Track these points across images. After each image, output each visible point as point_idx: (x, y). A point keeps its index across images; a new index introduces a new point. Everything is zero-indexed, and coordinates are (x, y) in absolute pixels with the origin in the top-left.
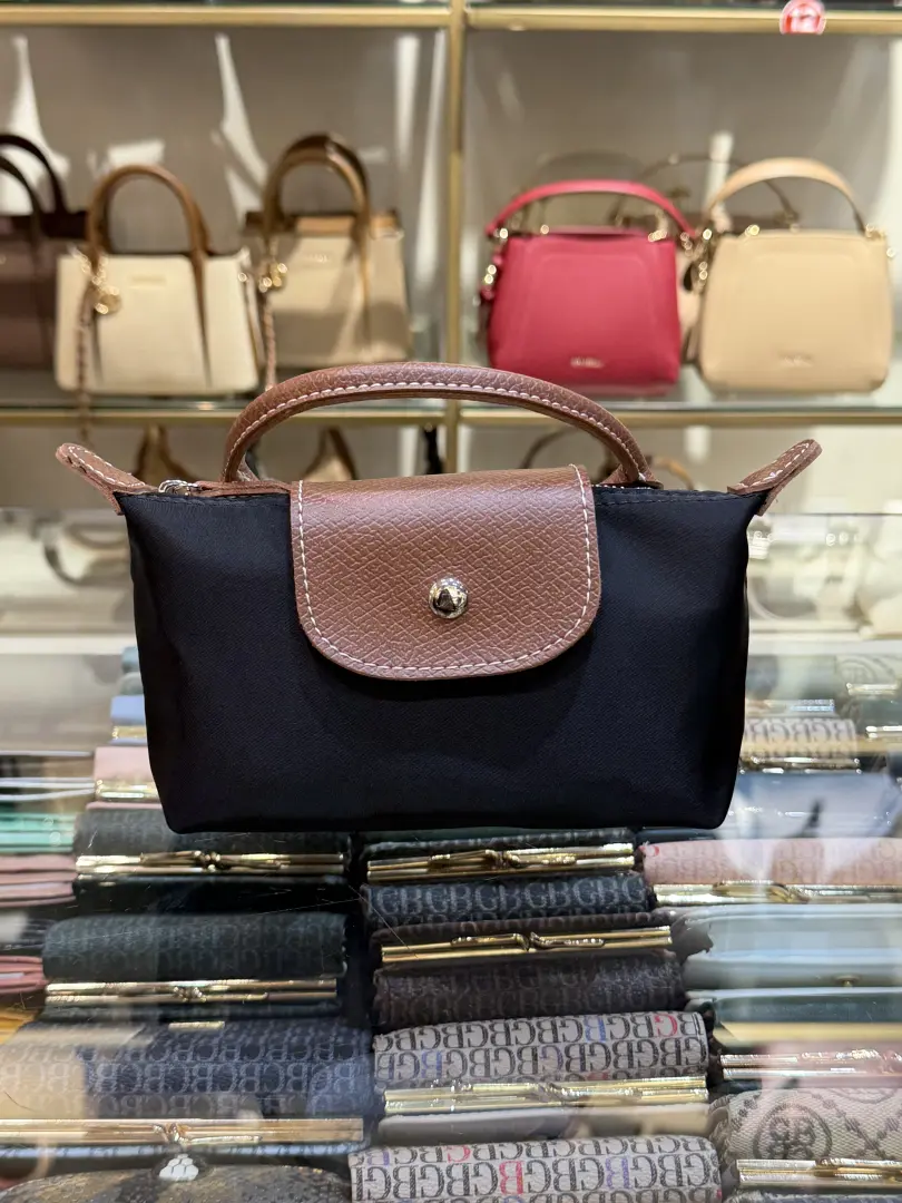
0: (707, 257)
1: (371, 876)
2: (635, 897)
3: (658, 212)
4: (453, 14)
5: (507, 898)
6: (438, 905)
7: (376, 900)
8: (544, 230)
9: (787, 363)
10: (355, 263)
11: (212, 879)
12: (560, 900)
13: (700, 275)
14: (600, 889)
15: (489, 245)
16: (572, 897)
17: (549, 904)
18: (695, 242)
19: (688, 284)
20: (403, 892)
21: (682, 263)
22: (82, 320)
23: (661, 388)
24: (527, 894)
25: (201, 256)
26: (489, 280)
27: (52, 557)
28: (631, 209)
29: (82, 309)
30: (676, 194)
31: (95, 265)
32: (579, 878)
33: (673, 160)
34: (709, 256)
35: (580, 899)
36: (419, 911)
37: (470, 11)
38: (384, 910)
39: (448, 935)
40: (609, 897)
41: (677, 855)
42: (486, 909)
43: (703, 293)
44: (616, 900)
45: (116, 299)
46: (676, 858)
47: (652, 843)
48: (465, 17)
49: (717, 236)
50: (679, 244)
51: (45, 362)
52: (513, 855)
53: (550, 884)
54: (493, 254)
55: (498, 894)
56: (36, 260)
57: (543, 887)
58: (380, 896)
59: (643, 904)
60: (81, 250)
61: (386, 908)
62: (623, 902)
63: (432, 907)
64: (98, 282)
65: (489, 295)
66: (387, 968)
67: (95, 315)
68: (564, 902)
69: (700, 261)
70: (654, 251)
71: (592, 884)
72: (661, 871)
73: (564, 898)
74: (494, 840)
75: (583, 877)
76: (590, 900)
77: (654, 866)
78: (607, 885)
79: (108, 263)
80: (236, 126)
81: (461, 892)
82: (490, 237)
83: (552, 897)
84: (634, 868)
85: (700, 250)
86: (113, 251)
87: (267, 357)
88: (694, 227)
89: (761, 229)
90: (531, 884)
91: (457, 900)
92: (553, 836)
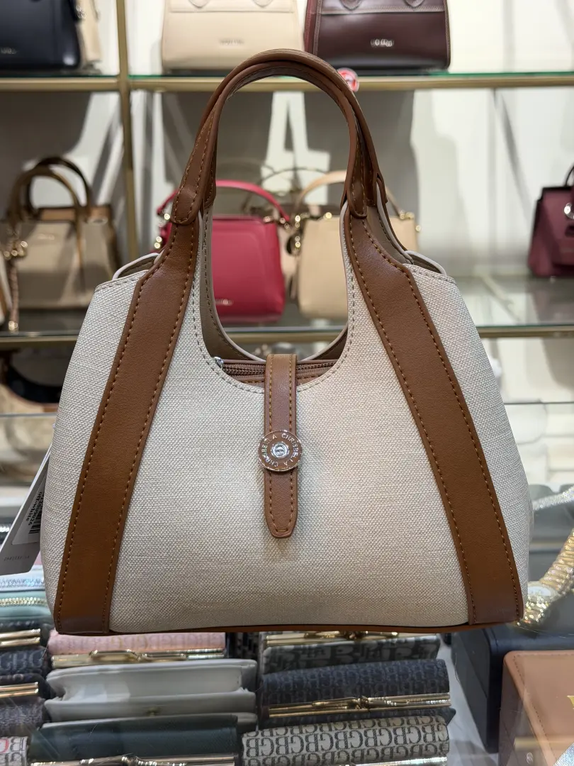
0: (299, 234)
2: (37, 664)
10: (73, 240)
13: (296, 245)
14: (15, 659)
18: (291, 223)
19: (289, 249)
23: (272, 318)
34: (301, 231)
40: (19, 666)
43: (298, 256)
44: (24, 666)
50: (280, 224)
59: (41, 668)
62: (29, 666)
69: (296, 235)
70: (262, 228)
75: (4, 653)
76: (7, 666)
77: (54, 644)
78: (20, 657)
85: (295, 229)
87: (13, 302)
88: (290, 215)
89: (333, 214)
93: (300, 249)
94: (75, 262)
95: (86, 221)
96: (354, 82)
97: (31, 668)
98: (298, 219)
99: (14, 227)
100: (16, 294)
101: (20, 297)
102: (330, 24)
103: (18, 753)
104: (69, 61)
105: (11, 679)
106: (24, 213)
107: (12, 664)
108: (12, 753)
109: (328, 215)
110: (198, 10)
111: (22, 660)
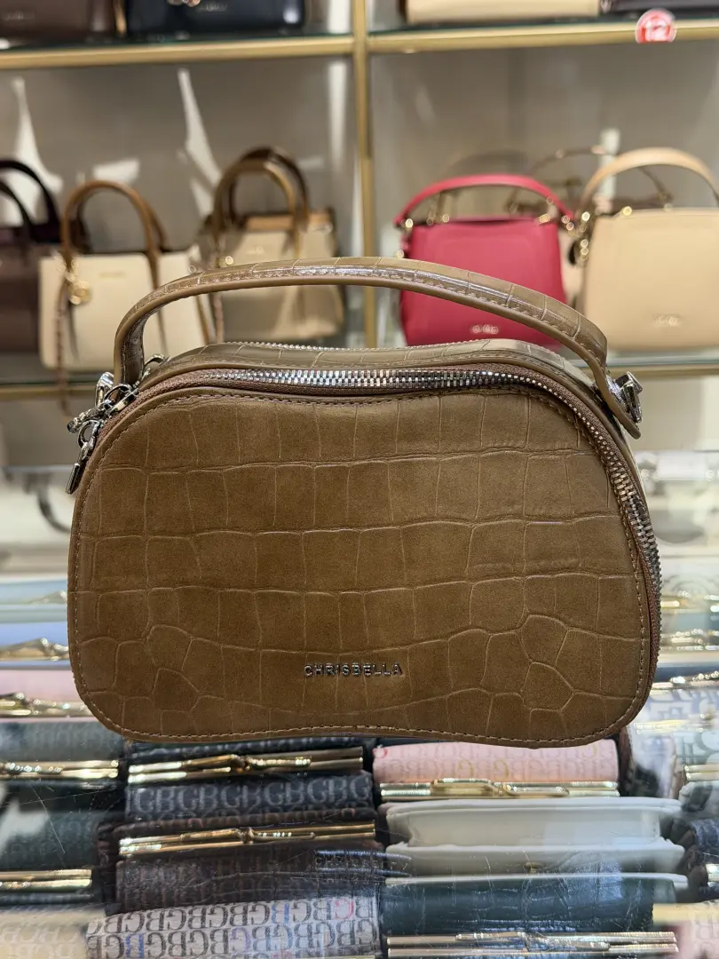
0: (586, 236)
1: (131, 781)
2: (362, 795)
5: (249, 796)
6: (188, 805)
7: (134, 800)
8: (445, 218)
10: (290, 252)
12: (295, 798)
13: (582, 251)
14: (331, 788)
15: (399, 233)
16: (306, 795)
17: (285, 801)
18: (576, 222)
19: (572, 259)
20: (159, 792)
21: (566, 241)
22: (59, 310)
24: (267, 793)
25: (156, 253)
27: (45, 509)
28: (524, 197)
29: (59, 302)
31: (69, 266)
32: (314, 777)
33: (559, 154)
34: (588, 234)
36: (171, 809)
38: (140, 809)
40: (338, 795)
41: (403, 757)
42: (230, 806)
43: (585, 267)
44: (345, 797)
45: (88, 292)
46: (402, 760)
47: (384, 746)
49: (593, 219)
50: (561, 226)
51: (32, 347)
53: (288, 785)
54: (403, 240)
55: (241, 793)
56: (26, 263)
57: (282, 787)
58: (137, 795)
59: (368, 800)
60: (59, 252)
61: (142, 807)
62: (350, 799)
63: (183, 805)
64: (72, 278)
66: (123, 859)
67: (70, 305)
68: (298, 799)
69: (582, 238)
70: (538, 232)
71: (324, 783)
72: (388, 772)
73: (299, 796)
75: (317, 777)
76: (321, 798)
77: (382, 766)
78: (337, 784)
79: (83, 264)
81: (208, 792)
83: (288, 794)
84: (365, 768)
85: (581, 230)
86: (87, 250)
87: (216, 334)
88: (574, 211)
89: (633, 209)
90: (272, 784)
91: (205, 799)
92: (291, 741)
93: (587, 257)
95: (305, 229)
96: (669, 28)
97: (354, 800)
98: (586, 217)
99: (216, 240)
100: (221, 324)
101: (226, 328)
103: (368, 920)
104: (291, 16)
105: (340, 814)
106: (228, 223)
107: (327, 794)
108: (360, 919)
109: (627, 211)
111: (341, 789)
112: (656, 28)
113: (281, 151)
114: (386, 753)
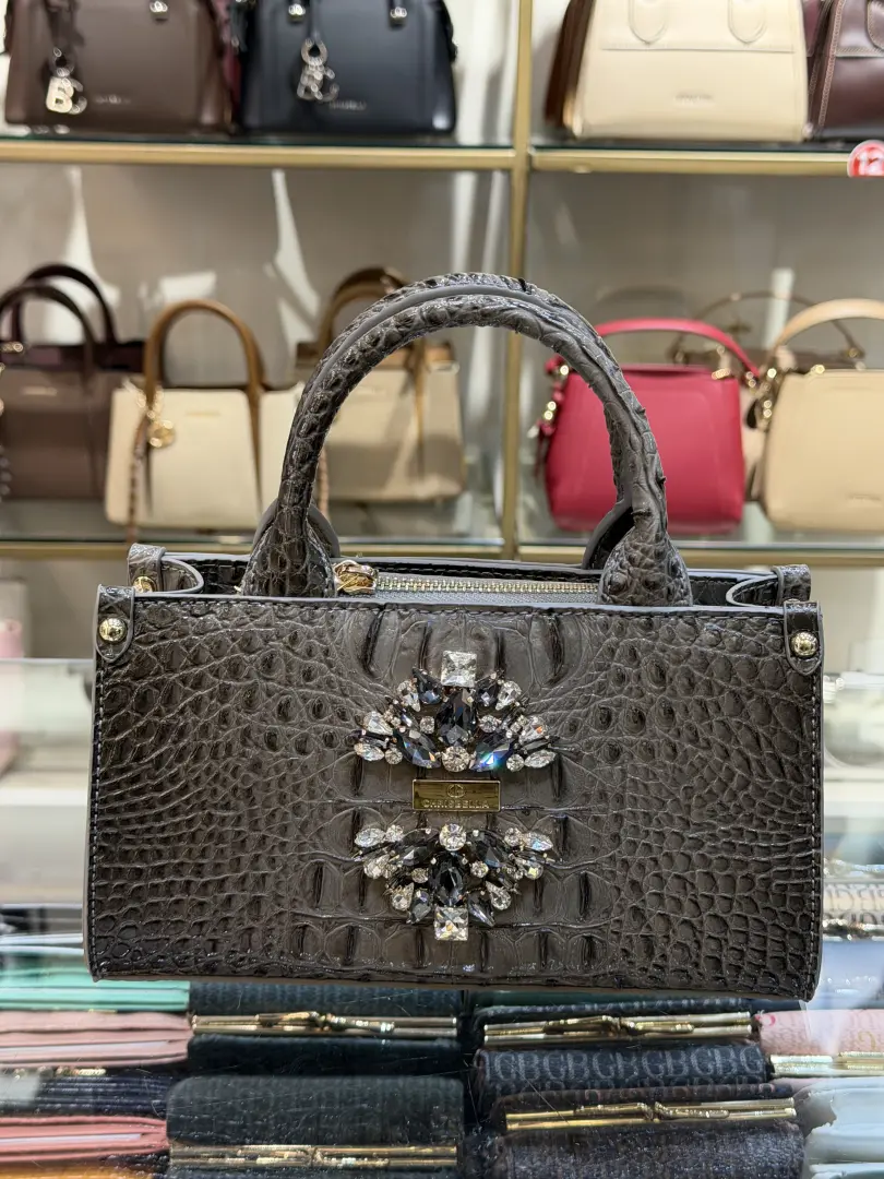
0: (771, 395)
1: (489, 1040)
2: (754, 1067)
3: (720, 349)
4: (517, 156)
5: (625, 1067)
6: (555, 1072)
7: (493, 1066)
9: (855, 504)
10: (410, 396)
11: (325, 1040)
12: (678, 1069)
13: (765, 413)
14: (718, 1058)
15: (549, 382)
16: (690, 1066)
17: (667, 1073)
18: (759, 380)
19: (752, 422)
20: (521, 1057)
21: (746, 399)
22: (135, 454)
23: (725, 526)
24: (645, 1063)
25: (258, 390)
26: (549, 416)
28: (690, 345)
29: (136, 444)
30: (735, 329)
31: (150, 400)
32: (696, 1046)
33: (735, 297)
34: (774, 393)
35: (697, 1069)
36: (537, 1078)
37: (533, 152)
38: (502, 1077)
39: (569, 1103)
40: (727, 1068)
41: (793, 1025)
42: (603, 1077)
43: (767, 431)
44: (735, 1070)
45: (171, 432)
46: (793, 1028)
47: (767, 1011)
48: (530, 158)
49: (781, 374)
50: (743, 382)
52: (630, 1022)
53: (668, 1054)
54: (554, 390)
55: (616, 1062)
56: (88, 392)
57: (661, 1055)
58: (497, 1061)
59: (762, 1074)
60: (132, 382)
61: (503, 1073)
62: (741, 1072)
63: (550, 1074)
64: (152, 415)
65: (548, 431)
66: (511, 1135)
67: (149, 448)
68: (681, 1071)
69: (765, 398)
70: (718, 386)
71: (710, 1054)
72: (778, 1042)
73: (681, 1067)
74: (611, 1005)
75: (700, 1046)
76: (707, 1070)
77: (771, 1036)
78: (725, 1055)
79: (164, 398)
80: (289, 258)
81: (578, 1059)
82: (550, 373)
83: (670, 1066)
84: (751, 1038)
85: (764, 388)
86: (168, 386)
88: (759, 366)
89: (826, 368)
90: (648, 1052)
91: (575, 1067)
92: (670, 1003)
93: (770, 421)
94: (411, 434)
95: (428, 369)
97: (745, 1073)
98: (772, 373)
101: (331, 483)
102: (851, 71)
104: (440, 122)
109: (819, 369)
110: (645, 47)
111: (730, 1060)
112: (871, 161)
113: (392, 271)
114: (773, 1020)
